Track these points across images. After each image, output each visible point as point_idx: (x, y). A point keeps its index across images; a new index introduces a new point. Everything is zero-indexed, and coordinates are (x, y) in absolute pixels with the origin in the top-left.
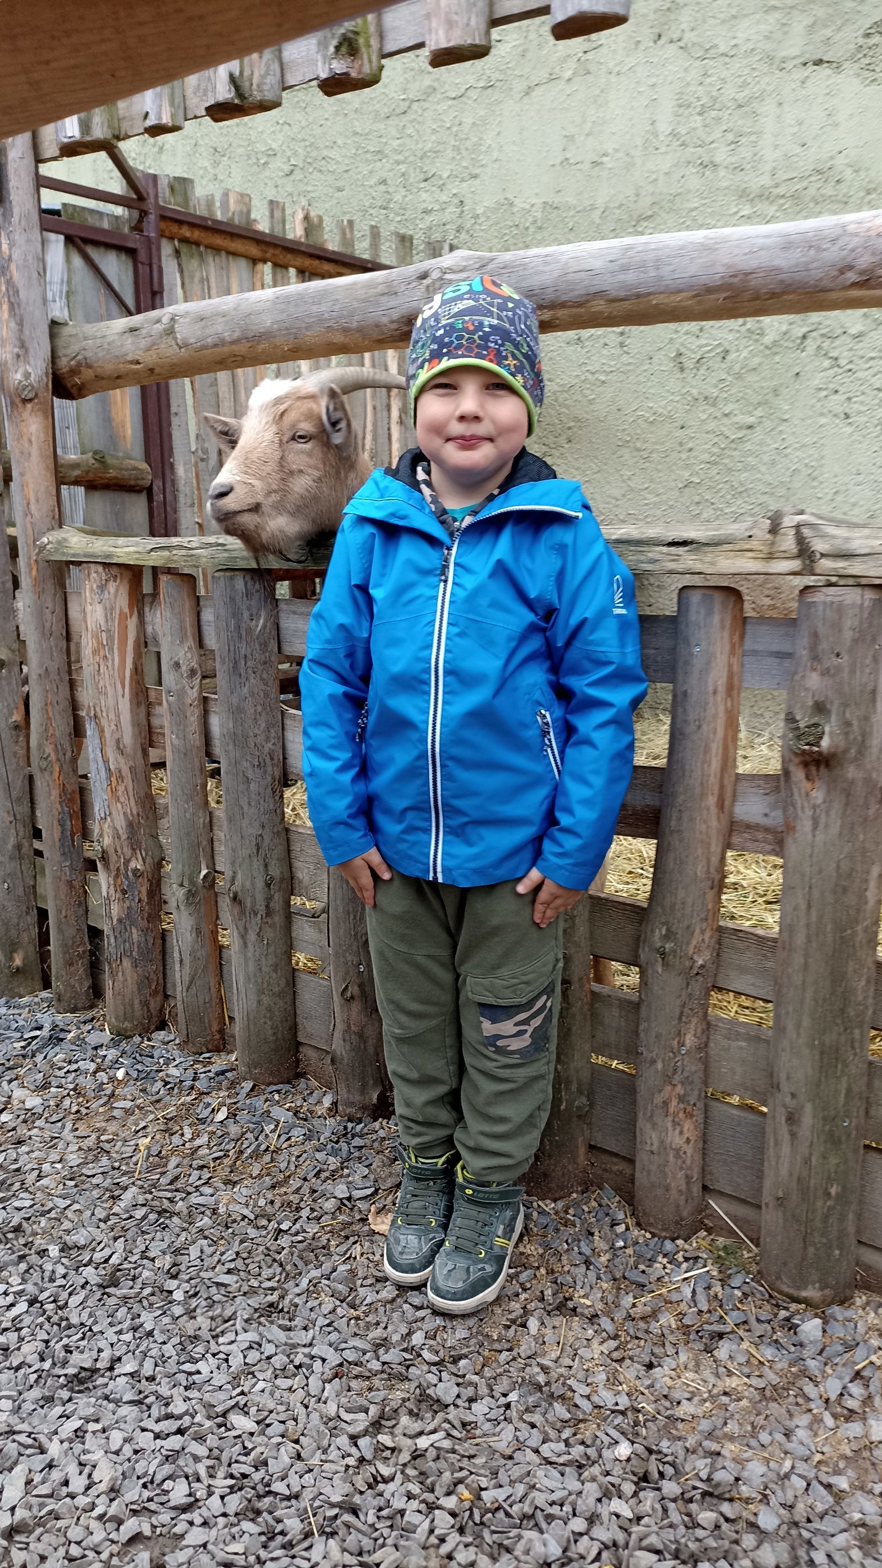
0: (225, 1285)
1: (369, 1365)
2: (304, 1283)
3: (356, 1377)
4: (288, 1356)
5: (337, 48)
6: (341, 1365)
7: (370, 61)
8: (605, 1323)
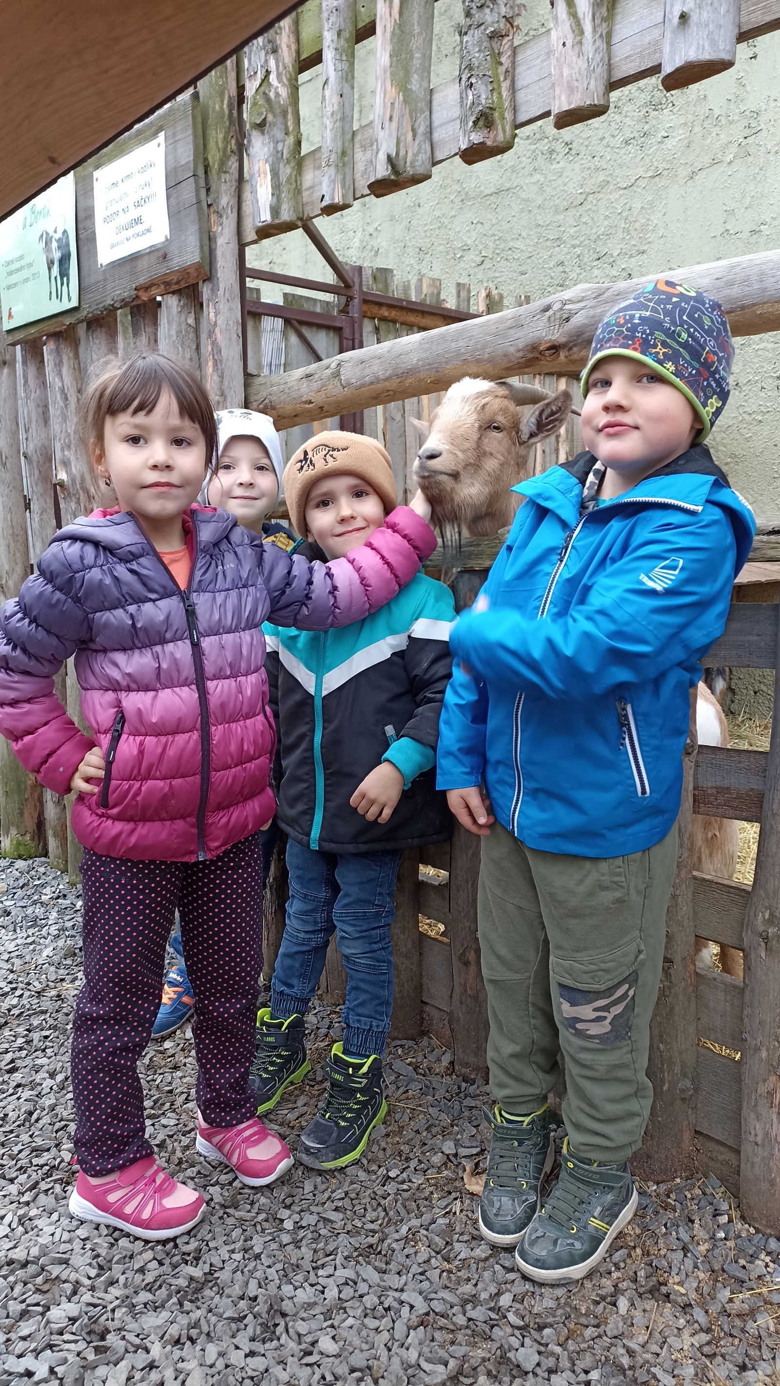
0: (332, 1222)
1: (454, 1319)
2: (404, 1230)
3: (441, 1328)
4: (379, 1297)
5: (475, 123)
6: (427, 1314)
7: (504, 131)
8: (698, 1314)
